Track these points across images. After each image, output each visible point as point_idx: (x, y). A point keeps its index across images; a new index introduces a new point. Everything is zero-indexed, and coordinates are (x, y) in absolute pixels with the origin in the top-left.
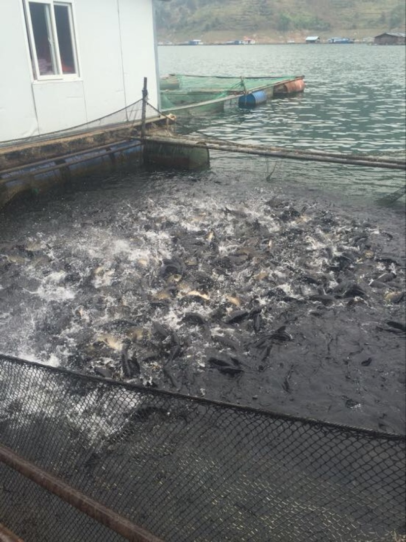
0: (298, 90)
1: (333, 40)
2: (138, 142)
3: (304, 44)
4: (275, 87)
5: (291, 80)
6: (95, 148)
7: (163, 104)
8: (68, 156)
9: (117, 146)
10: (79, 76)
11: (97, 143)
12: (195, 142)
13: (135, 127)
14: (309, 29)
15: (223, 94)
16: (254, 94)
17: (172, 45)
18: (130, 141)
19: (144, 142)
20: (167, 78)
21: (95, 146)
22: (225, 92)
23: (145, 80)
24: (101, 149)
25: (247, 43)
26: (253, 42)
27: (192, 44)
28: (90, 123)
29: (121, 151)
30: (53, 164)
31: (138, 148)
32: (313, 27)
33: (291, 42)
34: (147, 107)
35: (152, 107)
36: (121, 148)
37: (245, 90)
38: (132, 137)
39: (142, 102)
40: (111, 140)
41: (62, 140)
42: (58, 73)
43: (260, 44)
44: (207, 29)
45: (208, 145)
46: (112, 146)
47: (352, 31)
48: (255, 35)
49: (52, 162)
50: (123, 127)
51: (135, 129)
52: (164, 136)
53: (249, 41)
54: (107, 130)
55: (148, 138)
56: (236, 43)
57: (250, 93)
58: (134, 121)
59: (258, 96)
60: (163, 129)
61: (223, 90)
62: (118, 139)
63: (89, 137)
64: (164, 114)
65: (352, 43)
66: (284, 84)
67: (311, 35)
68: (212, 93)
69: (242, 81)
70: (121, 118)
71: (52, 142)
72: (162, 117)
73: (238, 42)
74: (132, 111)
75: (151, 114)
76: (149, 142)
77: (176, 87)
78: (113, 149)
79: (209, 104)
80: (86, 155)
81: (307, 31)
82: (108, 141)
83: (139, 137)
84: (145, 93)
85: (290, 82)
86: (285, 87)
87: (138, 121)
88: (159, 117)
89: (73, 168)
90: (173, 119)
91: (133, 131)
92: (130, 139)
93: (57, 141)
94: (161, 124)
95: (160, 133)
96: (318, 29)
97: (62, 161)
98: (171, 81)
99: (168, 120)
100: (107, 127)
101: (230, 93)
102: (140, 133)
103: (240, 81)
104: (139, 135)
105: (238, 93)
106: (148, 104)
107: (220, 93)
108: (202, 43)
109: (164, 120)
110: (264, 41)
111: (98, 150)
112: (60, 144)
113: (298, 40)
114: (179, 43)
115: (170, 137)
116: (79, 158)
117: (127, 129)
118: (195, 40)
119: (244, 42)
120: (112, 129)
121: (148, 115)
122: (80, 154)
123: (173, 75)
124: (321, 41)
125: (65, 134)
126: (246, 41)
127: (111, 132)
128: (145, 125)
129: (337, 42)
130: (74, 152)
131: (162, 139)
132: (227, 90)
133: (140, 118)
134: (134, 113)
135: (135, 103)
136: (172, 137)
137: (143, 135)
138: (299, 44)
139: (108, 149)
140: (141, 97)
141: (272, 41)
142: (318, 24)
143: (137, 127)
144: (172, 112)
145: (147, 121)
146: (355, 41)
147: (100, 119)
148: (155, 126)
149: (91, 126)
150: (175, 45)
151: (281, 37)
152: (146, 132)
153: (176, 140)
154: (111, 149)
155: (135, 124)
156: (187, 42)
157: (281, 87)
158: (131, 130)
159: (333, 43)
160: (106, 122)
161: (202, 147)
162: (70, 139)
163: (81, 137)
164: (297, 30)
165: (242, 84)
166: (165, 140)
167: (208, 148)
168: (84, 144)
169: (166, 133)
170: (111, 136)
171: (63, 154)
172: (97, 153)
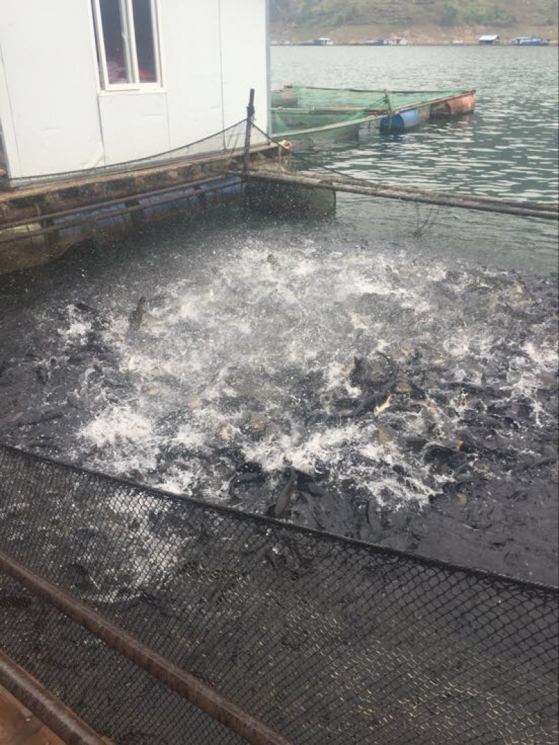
0: (465, 110)
1: (519, 40)
2: (238, 179)
3: (476, 45)
4: (433, 105)
5: (457, 95)
6: (179, 186)
7: (274, 127)
8: (143, 195)
9: (209, 183)
10: (162, 86)
11: (182, 179)
12: (316, 181)
13: (235, 158)
14: (486, 25)
15: (359, 114)
16: (402, 115)
17: (289, 45)
18: (227, 177)
19: (246, 178)
20: (281, 91)
21: (180, 183)
22: (362, 110)
23: (252, 92)
24: (187, 188)
25: (395, 43)
26: (403, 42)
27: (318, 43)
28: (174, 150)
29: (214, 190)
30: (123, 206)
31: (238, 186)
32: (489, 22)
33: (457, 42)
34: (253, 131)
35: (259, 130)
36: (215, 186)
37: (390, 109)
38: (230, 171)
39: (246, 123)
40: (202, 175)
41: (136, 174)
42: (134, 81)
43: (414, 45)
44: (340, 23)
45: (335, 184)
46: (202, 184)
47: (549, 28)
48: (406, 33)
49: (120, 203)
50: (219, 157)
51: (235, 161)
52: (274, 172)
53: (398, 41)
54: (196, 161)
55: (252, 173)
56: (380, 43)
57: (397, 113)
58: (234, 150)
59: (409, 117)
60: (274, 162)
61: (359, 109)
62: (212, 174)
63: (171, 170)
64: (276, 140)
65: (546, 45)
66: (445, 101)
67: (487, 33)
68: (343, 113)
69: (387, 96)
70: (216, 145)
71: (123, 176)
72: (273, 145)
73: (382, 42)
74: (231, 136)
75: (258, 139)
76: (254, 178)
77: (293, 103)
78: (203, 188)
79: (338, 128)
80: (166, 195)
81: (482, 28)
82: (198, 177)
83: (240, 172)
84: (251, 110)
85: (454, 99)
86: (447, 105)
87: (239, 149)
88: (269, 144)
89: (149, 212)
90: (287, 148)
91: (232, 163)
92: (227, 174)
93: (129, 175)
94: (270, 154)
95: (268, 167)
96: (498, 25)
97: (135, 203)
98: (287, 95)
99: (280, 149)
100: (196, 157)
101: (368, 112)
102: (241, 166)
103: (384, 95)
104: (239, 170)
105: (380, 113)
106: (254, 126)
107: (355, 112)
108: (331, 43)
109: (275, 149)
110: (419, 40)
111: (183, 189)
112: (132, 180)
113: (469, 39)
114: (300, 42)
115: (282, 172)
116: (156, 199)
117: (225, 160)
118: (322, 39)
119: (390, 42)
120: (204, 160)
121: (253, 141)
122: (158, 194)
123: (289, 87)
124: (501, 41)
125: (140, 166)
126: (394, 41)
127: (203, 164)
128: (248, 156)
129: (525, 44)
130: (150, 190)
131: (271, 175)
132: (364, 108)
133: (243, 145)
134: (234, 138)
135: (236, 125)
136: (286, 174)
137: (245, 169)
138: (468, 45)
139: (197, 187)
140: (245, 116)
141: (430, 41)
142: (498, 17)
143: (237, 158)
144: (286, 138)
145: (251, 150)
146: (551, 42)
147: (187, 146)
148: (262, 157)
149: (175, 155)
150: (294, 45)
151: (444, 35)
152: (250, 165)
153: (290, 178)
154: (202, 187)
155: (235, 154)
156: (311, 41)
157: (442, 106)
158: (229, 162)
159: (518, 45)
160: (195, 150)
161: (328, 188)
162: (145, 173)
163: (161, 170)
164: (467, 27)
165: (386, 101)
166: (275, 176)
167: (335, 190)
168: (165, 179)
169: (276, 167)
170: (202, 170)
171: (136, 193)
172: (181, 193)
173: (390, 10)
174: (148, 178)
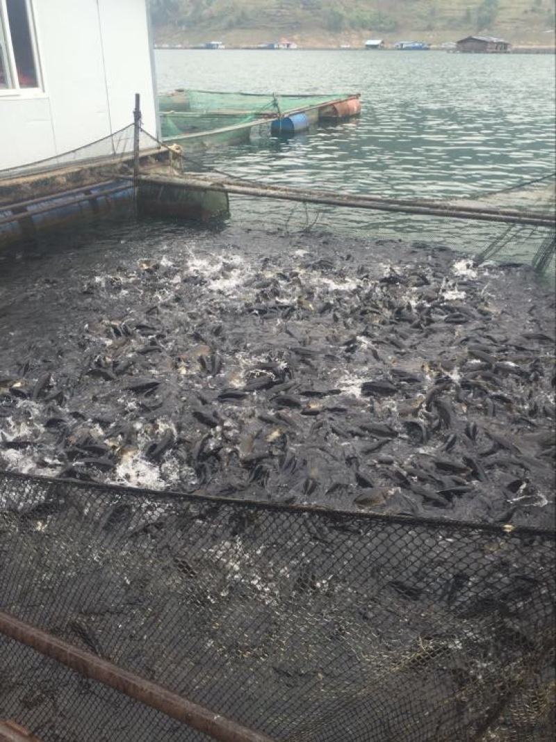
0: (351, 114)
1: (402, 45)
2: (130, 183)
3: (362, 49)
4: (321, 109)
5: (343, 98)
6: (68, 192)
7: (165, 131)
8: (30, 201)
9: (101, 188)
10: (44, 91)
11: (70, 185)
12: (208, 184)
13: (125, 162)
14: (370, 30)
15: (250, 117)
16: (291, 118)
17: (181, 48)
18: (118, 181)
19: (138, 182)
20: (173, 95)
21: (69, 189)
22: (252, 114)
23: (138, 97)
24: (78, 193)
25: (286, 47)
26: (294, 46)
27: (210, 47)
28: (60, 156)
29: (106, 195)
30: (9, 213)
31: (130, 190)
32: (375, 27)
33: (345, 46)
34: (141, 135)
35: (148, 134)
36: (106, 191)
37: (279, 112)
38: (122, 176)
39: (133, 127)
40: (93, 179)
41: (21, 181)
42: (14, 87)
43: (304, 49)
44: (230, 26)
45: (227, 187)
46: (93, 189)
47: (428, 33)
48: (296, 37)
49: (6, 210)
50: (108, 161)
51: (125, 165)
52: (166, 175)
53: (288, 45)
54: (86, 166)
55: (143, 177)
56: (271, 47)
57: (286, 116)
58: (123, 155)
59: (298, 120)
60: (165, 166)
61: (250, 112)
62: (102, 179)
63: (59, 175)
64: (164, 144)
65: (427, 49)
66: (332, 105)
67: (372, 38)
68: (234, 116)
69: (275, 100)
70: (104, 150)
71: (7, 183)
72: (163, 149)
73: (273, 45)
74: (120, 140)
75: (148, 144)
76: (145, 182)
77: (185, 107)
79: (229, 131)
80: (55, 201)
81: (368, 32)
82: (88, 182)
83: (131, 176)
84: (137, 115)
85: (340, 102)
86: (335, 109)
87: (128, 154)
88: (159, 148)
89: (38, 218)
90: (178, 151)
91: (123, 167)
92: (118, 179)
93: (14, 181)
94: (162, 158)
95: (161, 171)
96: (381, 30)
97: (23, 209)
98: (179, 99)
99: (171, 153)
100: (84, 162)
101: (258, 116)
102: (132, 170)
103: (272, 99)
104: (131, 174)
105: (270, 116)
106: (142, 130)
107: (246, 116)
108: (223, 47)
109: (166, 153)
110: (308, 44)
111: (73, 195)
112: (18, 186)
113: (356, 44)
114: (191, 46)
115: (174, 176)
116: (45, 205)
117: (115, 165)
118: (213, 43)
119: (281, 46)
120: (93, 165)
121: (142, 145)
122: (47, 200)
123: (181, 91)
124: (385, 46)
125: (25, 172)
126: (284, 45)
127: (92, 169)
128: (138, 161)
129: (408, 49)
130: (38, 196)
131: (163, 179)
132: (254, 111)
133: (132, 150)
134: (122, 143)
135: (124, 129)
136: (178, 177)
137: (137, 173)
138: (356, 49)
139: (88, 192)
140: (132, 120)
141: (319, 45)
142: (382, 22)
143: (127, 162)
144: (177, 141)
145: (141, 155)
146: (432, 47)
147: (74, 151)
148: (153, 160)
149: (62, 160)
150: (186, 48)
151: (332, 39)
152: (141, 169)
153: (182, 181)
154: (93, 192)
155: (125, 158)
156: (202, 45)
157: (329, 109)
158: (119, 166)
159: (402, 49)
160: (82, 155)
161: (219, 190)
162: (32, 179)
163: (48, 175)
164: (353, 31)
165: (275, 105)
166: (167, 179)
167: (226, 192)
168: (53, 185)
169: (168, 171)
170: (92, 175)
171: (23, 200)
172: (71, 199)
173: (279, 14)
174: (35, 184)
